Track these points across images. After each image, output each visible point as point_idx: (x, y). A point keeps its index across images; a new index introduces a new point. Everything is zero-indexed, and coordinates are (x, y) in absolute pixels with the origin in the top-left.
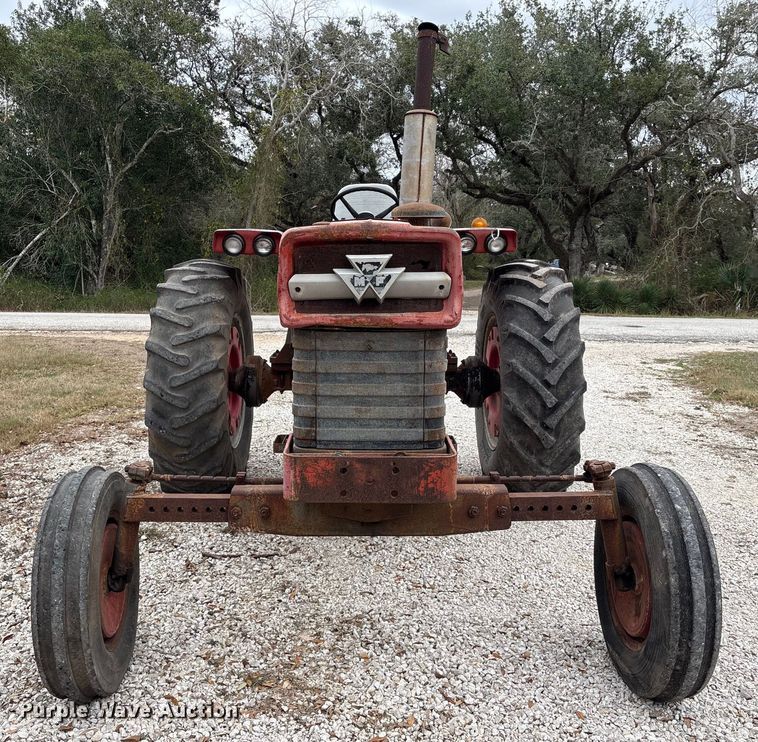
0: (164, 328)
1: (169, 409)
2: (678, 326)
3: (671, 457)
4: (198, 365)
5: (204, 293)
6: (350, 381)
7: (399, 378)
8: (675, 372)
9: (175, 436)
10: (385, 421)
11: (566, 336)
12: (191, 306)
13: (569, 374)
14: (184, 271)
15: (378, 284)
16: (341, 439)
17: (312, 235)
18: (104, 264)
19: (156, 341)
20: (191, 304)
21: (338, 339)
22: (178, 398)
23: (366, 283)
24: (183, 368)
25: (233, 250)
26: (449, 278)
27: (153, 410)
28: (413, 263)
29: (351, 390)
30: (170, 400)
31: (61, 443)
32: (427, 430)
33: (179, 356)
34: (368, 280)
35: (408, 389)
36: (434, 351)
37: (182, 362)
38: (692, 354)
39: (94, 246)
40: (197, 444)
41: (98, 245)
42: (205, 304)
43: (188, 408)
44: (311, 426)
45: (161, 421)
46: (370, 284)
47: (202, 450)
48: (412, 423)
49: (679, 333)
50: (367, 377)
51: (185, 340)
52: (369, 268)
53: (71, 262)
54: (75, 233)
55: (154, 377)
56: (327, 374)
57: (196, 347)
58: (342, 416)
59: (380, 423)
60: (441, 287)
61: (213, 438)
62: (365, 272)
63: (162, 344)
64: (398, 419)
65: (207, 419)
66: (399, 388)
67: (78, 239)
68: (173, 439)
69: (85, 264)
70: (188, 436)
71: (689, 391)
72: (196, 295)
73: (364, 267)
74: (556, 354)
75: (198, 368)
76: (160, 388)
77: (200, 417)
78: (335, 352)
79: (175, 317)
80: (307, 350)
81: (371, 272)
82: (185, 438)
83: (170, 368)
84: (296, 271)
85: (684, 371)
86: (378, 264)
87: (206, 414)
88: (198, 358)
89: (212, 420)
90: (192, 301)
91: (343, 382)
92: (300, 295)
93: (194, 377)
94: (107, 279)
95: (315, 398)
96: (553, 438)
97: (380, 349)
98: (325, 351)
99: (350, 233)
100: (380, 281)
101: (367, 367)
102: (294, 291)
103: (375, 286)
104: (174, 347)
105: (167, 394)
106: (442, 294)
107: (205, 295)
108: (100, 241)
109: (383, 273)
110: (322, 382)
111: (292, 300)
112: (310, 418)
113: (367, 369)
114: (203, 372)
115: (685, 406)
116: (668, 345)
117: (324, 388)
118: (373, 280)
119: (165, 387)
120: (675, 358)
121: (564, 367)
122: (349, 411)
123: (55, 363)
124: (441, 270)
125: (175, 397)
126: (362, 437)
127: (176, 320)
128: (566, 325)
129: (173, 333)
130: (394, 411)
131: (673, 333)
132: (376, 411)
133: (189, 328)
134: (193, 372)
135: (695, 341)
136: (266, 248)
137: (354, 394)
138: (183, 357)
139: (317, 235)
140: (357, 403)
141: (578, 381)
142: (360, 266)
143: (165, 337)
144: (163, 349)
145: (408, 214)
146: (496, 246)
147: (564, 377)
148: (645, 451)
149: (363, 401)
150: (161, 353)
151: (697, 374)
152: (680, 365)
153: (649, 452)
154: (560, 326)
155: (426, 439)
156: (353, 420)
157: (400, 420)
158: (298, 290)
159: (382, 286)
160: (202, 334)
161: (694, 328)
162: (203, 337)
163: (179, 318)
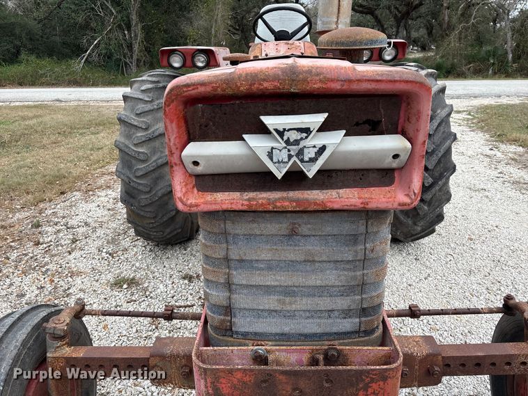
0: (127, 129)
1: (136, 192)
2: (462, 87)
3: (487, 193)
4: (154, 159)
5: (157, 99)
6: (270, 268)
7: (332, 265)
8: (468, 120)
9: (144, 211)
10: (314, 313)
11: (442, 128)
12: (147, 112)
13: (443, 159)
14: (143, 81)
15: (306, 159)
16: (261, 331)
17: (209, 89)
18: (135, 57)
19: (122, 140)
20: (147, 109)
21: (253, 221)
22: (142, 184)
23: (290, 157)
24: (144, 161)
25: (176, 65)
26: (409, 145)
27: (126, 192)
28: (357, 124)
29: (270, 279)
30: (136, 186)
31: (87, 191)
32: (363, 319)
33: (139, 152)
34: (292, 153)
35: (343, 277)
36: (377, 232)
37: (142, 157)
38: (475, 106)
39: (128, 47)
40: (160, 215)
41: (130, 47)
42: (157, 109)
43: (150, 192)
44: (226, 315)
45: (131, 200)
46: (294, 158)
47: (165, 220)
48: (347, 313)
49: (465, 92)
50: (291, 265)
51: (144, 139)
52: (294, 136)
53: (116, 56)
54: (116, 39)
55: (123, 168)
56: (241, 261)
57: (153, 144)
58: (262, 308)
59: (308, 314)
60: (396, 156)
61: (172, 211)
62: (288, 142)
63: (127, 142)
64: (329, 311)
65: (166, 198)
66: (332, 277)
67: (118, 43)
68: (142, 213)
69: (125, 57)
70: (153, 210)
71: (481, 135)
72: (151, 102)
73: (287, 135)
74: (434, 143)
75: (154, 161)
76: (128, 177)
77: (161, 198)
78: (249, 237)
79: (135, 121)
80: (215, 234)
81: (297, 142)
82: (150, 212)
83: (134, 162)
84: (191, 138)
85: (472, 119)
86: (307, 131)
87: (164, 195)
88: (154, 153)
89: (169, 199)
90: (148, 107)
91: (262, 269)
92: (199, 169)
93: (152, 168)
94: (138, 66)
95: (229, 285)
96: (426, 207)
97: (307, 233)
98: (238, 235)
99: (266, 85)
100: (309, 154)
101: (291, 253)
102: (191, 166)
103: (302, 161)
104: (136, 145)
105: (133, 181)
106: (395, 164)
107: (158, 102)
108: (131, 44)
109: (313, 143)
110: (236, 269)
111: (190, 175)
112: (223, 307)
113: (292, 257)
114: (159, 164)
115: (482, 147)
116: (459, 100)
117: (239, 277)
118: (300, 153)
119: (131, 176)
120: (465, 109)
121: (440, 155)
122: (270, 302)
123: (100, 124)
124: (396, 133)
125: (139, 184)
126: (286, 329)
127: (136, 123)
128: (443, 120)
129: (134, 133)
130: (325, 303)
131: (461, 92)
132: (303, 303)
133: (146, 129)
134: (151, 164)
135: (475, 97)
136: (202, 62)
137: (276, 283)
138: (142, 153)
139: (215, 89)
140: (280, 293)
141: (449, 164)
142: (281, 134)
143: (129, 137)
144: (127, 147)
145: (343, 44)
146: (389, 55)
147: (439, 162)
148: (467, 188)
149: (288, 291)
150: (126, 150)
151: (482, 121)
152: (469, 114)
153: (470, 189)
154: (438, 121)
155: (363, 329)
156: (276, 311)
157: (332, 311)
158: (196, 163)
159: (313, 160)
160: (156, 134)
161: (473, 88)
162: (157, 137)
163: (138, 121)
